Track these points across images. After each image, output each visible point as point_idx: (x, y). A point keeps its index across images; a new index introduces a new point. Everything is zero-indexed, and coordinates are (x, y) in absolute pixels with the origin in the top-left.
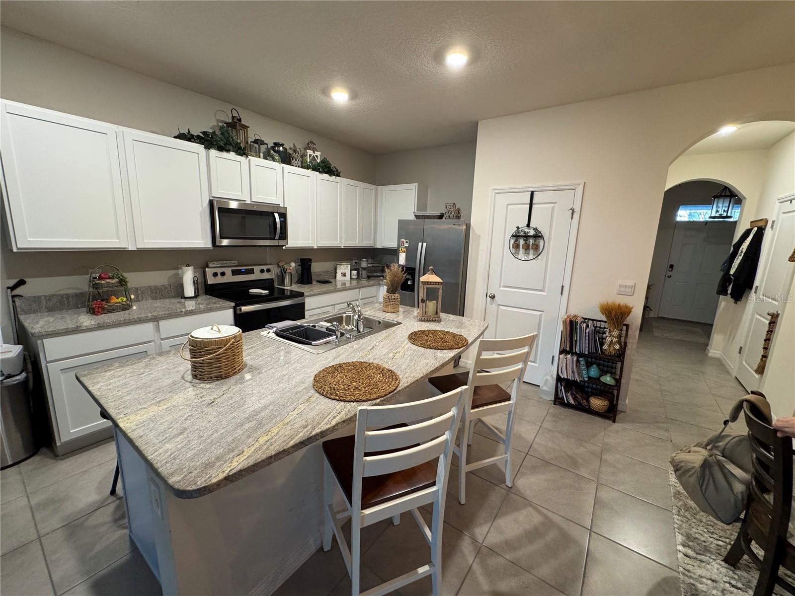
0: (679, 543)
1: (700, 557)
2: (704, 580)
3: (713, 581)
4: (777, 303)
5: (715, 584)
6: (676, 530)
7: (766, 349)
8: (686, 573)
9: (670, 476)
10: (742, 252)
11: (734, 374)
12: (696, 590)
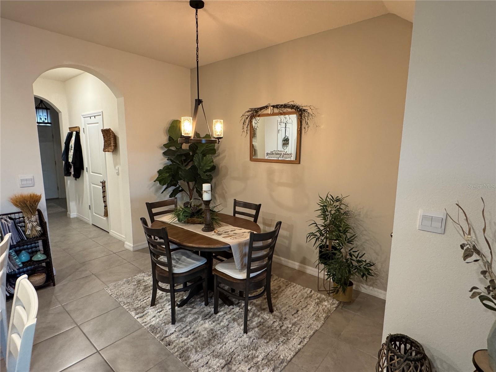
0: (134, 315)
1: (144, 313)
2: (152, 320)
3: (154, 317)
4: (102, 176)
5: (156, 317)
6: (129, 311)
7: (105, 202)
8: (146, 323)
9: (107, 291)
10: (71, 147)
11: (91, 223)
12: (153, 326)
